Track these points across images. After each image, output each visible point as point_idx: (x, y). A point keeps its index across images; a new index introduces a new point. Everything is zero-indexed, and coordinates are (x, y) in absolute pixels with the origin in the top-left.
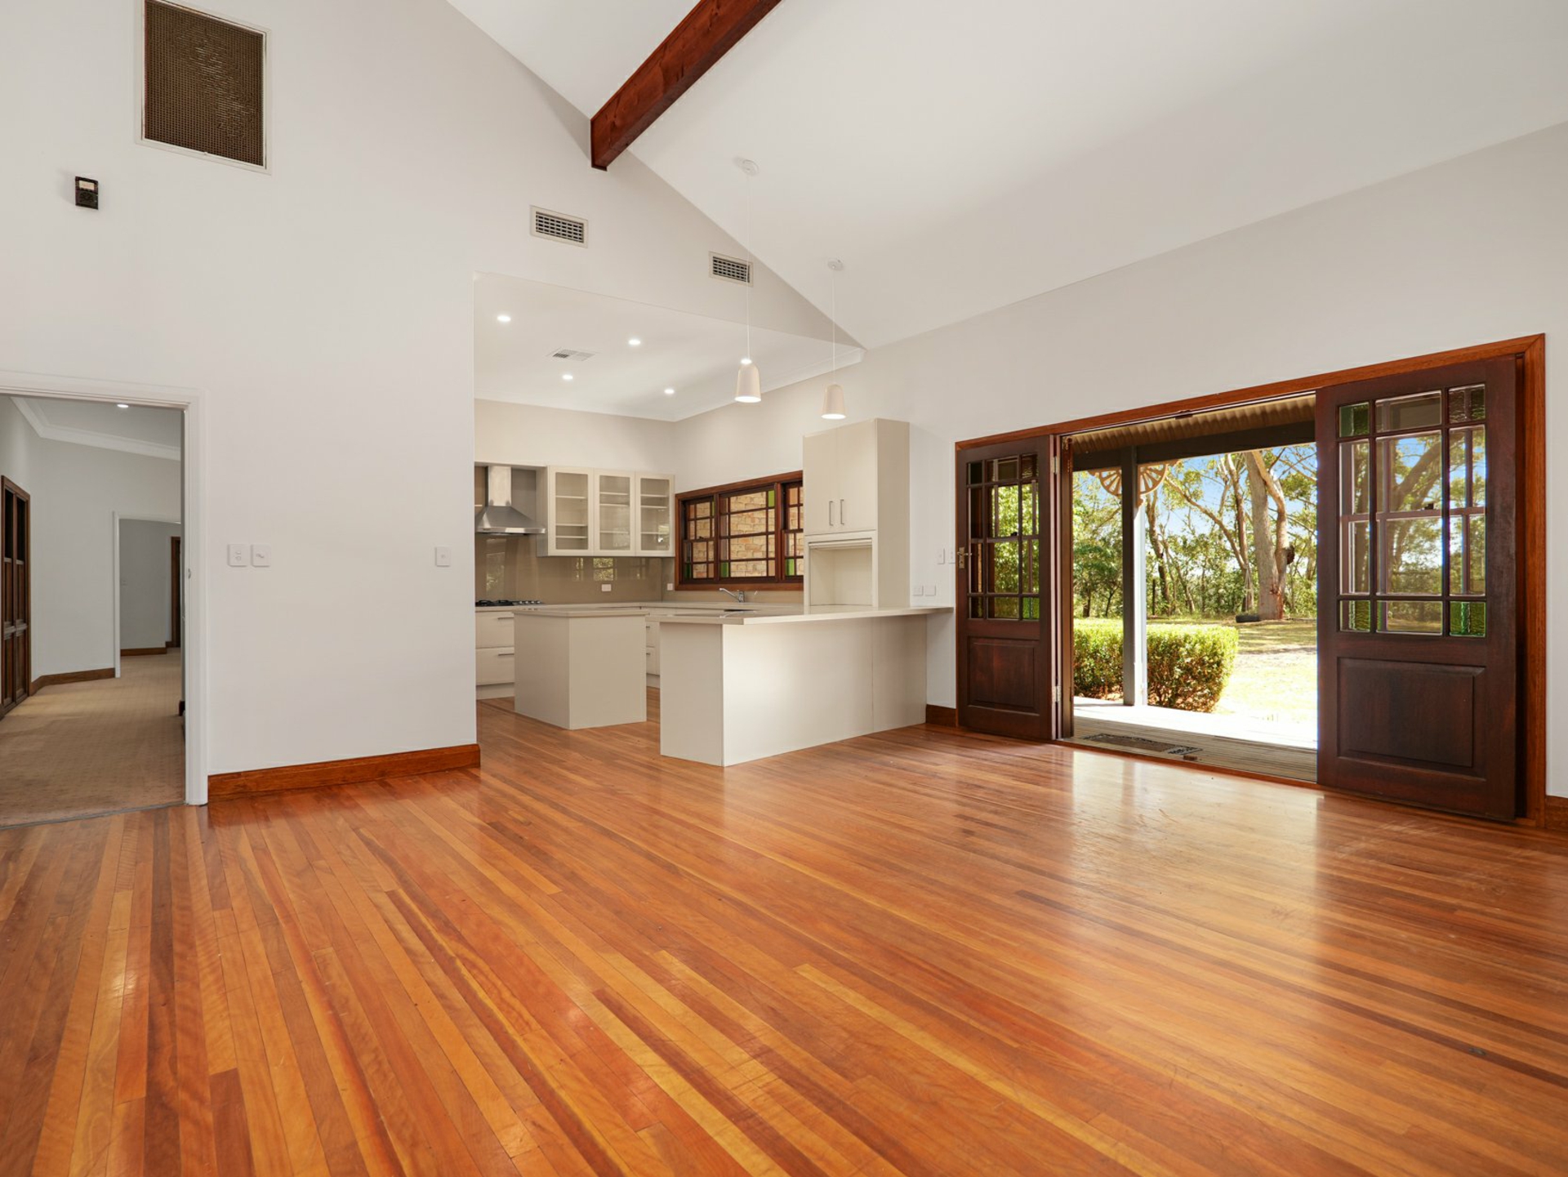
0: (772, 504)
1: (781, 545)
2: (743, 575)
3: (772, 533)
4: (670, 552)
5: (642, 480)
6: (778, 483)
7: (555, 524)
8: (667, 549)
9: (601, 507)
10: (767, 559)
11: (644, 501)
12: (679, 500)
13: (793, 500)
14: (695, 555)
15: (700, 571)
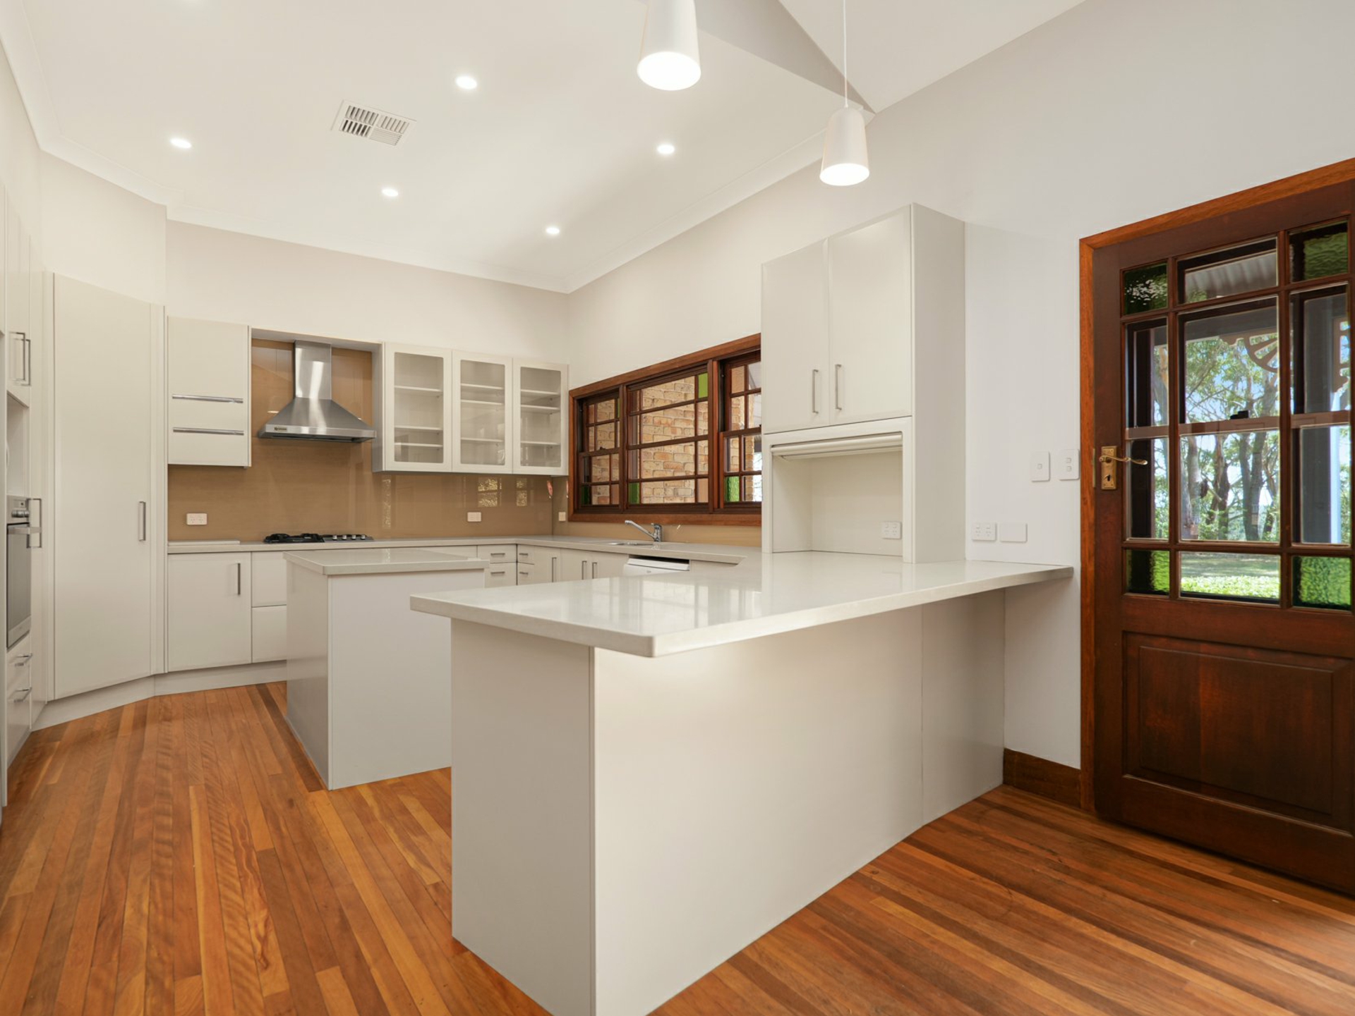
0: (703, 393)
1: (717, 456)
2: (661, 501)
3: (703, 438)
4: (561, 468)
5: (523, 369)
6: (713, 359)
7: (393, 427)
8: (558, 465)
9: (462, 405)
10: (696, 477)
11: (525, 399)
12: (574, 398)
13: (737, 385)
14: (594, 473)
15: (601, 495)
